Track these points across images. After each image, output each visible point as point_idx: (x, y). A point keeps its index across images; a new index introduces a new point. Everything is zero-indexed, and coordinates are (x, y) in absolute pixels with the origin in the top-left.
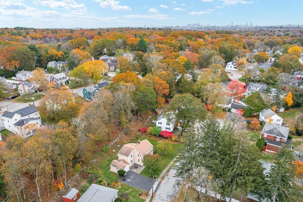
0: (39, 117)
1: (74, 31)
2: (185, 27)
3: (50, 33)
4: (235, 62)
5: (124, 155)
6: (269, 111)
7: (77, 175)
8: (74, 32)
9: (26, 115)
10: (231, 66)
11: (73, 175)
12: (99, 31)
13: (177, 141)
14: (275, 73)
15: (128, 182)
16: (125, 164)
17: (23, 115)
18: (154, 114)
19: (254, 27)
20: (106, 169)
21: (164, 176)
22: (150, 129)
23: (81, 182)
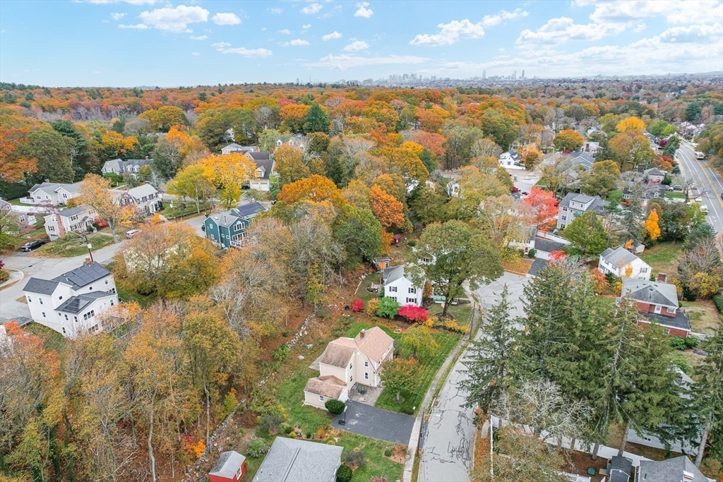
0: (113, 289)
1: (142, 91)
2: (386, 82)
3: (86, 98)
4: (516, 153)
5: (336, 364)
6: (621, 252)
7: (230, 420)
8: (142, 95)
9: (83, 286)
10: (509, 161)
11: (221, 421)
12: (202, 92)
13: (438, 327)
14: (611, 173)
15: (352, 426)
16: (340, 386)
17: (76, 286)
18: (371, 270)
19: (529, 80)
20: (293, 400)
21: (430, 406)
22: (373, 303)
23: (243, 436)
